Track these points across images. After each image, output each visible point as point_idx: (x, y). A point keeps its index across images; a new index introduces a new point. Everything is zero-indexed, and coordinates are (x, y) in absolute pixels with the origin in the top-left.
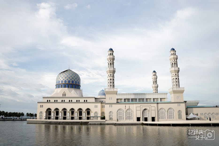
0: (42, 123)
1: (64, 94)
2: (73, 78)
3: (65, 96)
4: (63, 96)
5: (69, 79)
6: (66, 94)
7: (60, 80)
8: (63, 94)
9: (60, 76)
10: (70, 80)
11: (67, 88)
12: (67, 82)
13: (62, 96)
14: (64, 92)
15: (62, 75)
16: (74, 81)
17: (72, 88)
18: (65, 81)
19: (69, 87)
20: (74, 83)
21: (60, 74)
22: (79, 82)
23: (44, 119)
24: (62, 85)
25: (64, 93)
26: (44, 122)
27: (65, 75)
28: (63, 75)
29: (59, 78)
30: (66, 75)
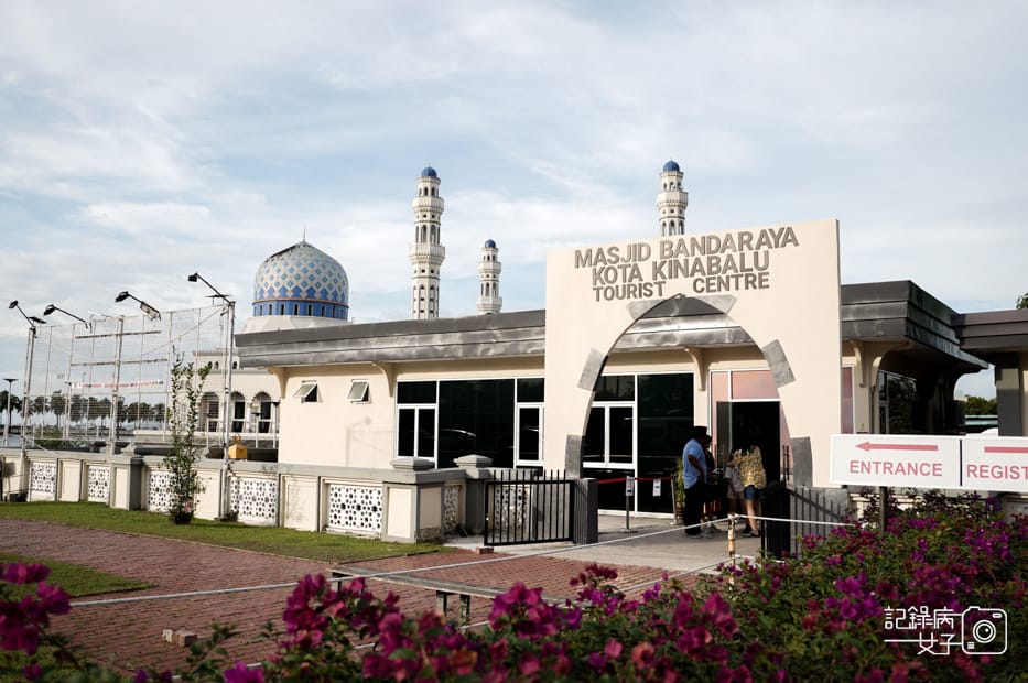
2: (312, 278)
5: (296, 283)
7: (266, 284)
10: (301, 287)
12: (290, 295)
17: (310, 314)
18: (284, 290)
19: (296, 314)
20: (314, 295)
21: (267, 261)
24: (271, 306)
27: (283, 268)
28: (277, 267)
29: (262, 279)
30: (286, 265)
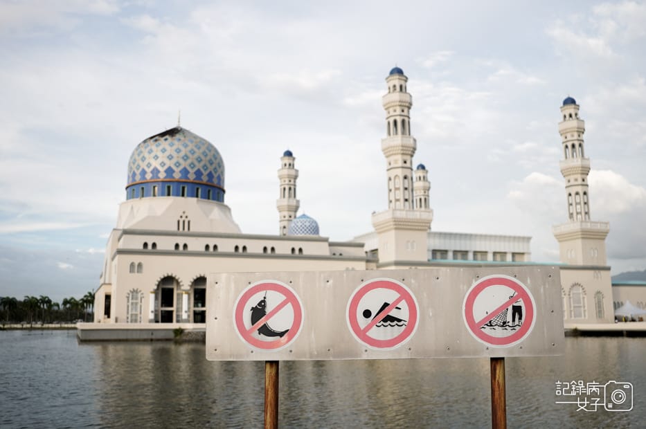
0: (152, 340)
1: (184, 222)
3: (189, 229)
4: (179, 229)
6: (189, 222)
7: (162, 164)
8: (179, 222)
9: (149, 148)
11: (195, 199)
12: (189, 177)
13: (174, 228)
14: (184, 212)
15: (168, 148)
16: (205, 173)
17: (209, 198)
19: (197, 196)
20: (203, 177)
22: (220, 178)
23: (151, 321)
24: (169, 187)
25: (184, 218)
26: (159, 336)
28: (175, 147)
